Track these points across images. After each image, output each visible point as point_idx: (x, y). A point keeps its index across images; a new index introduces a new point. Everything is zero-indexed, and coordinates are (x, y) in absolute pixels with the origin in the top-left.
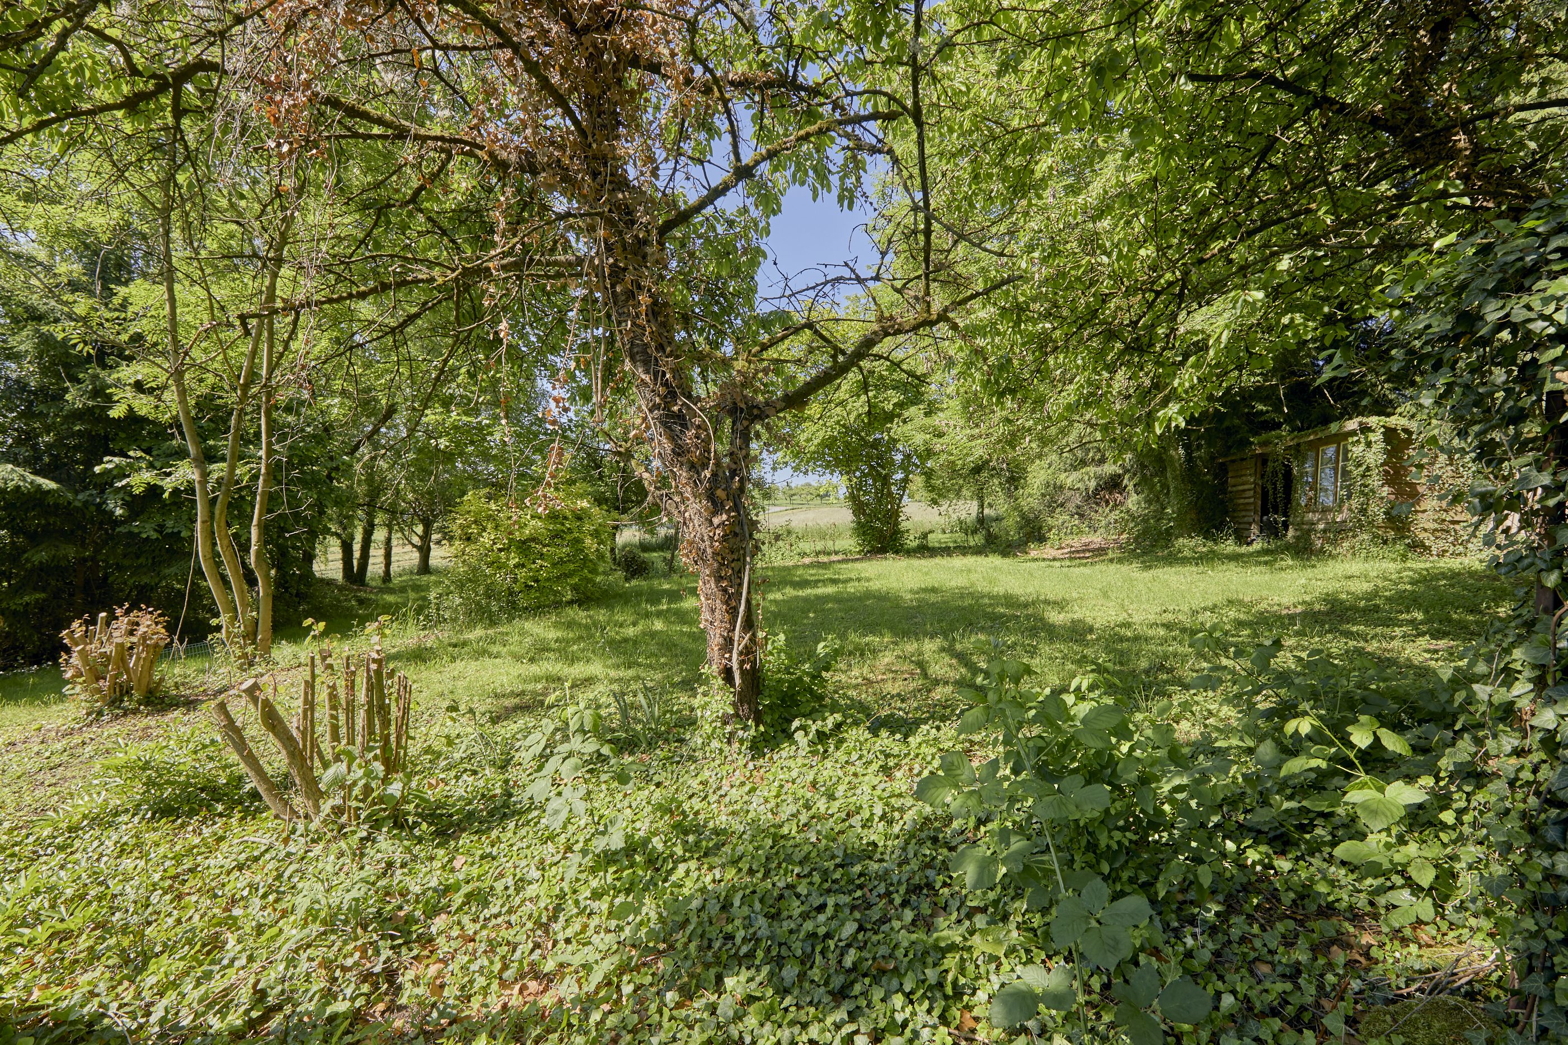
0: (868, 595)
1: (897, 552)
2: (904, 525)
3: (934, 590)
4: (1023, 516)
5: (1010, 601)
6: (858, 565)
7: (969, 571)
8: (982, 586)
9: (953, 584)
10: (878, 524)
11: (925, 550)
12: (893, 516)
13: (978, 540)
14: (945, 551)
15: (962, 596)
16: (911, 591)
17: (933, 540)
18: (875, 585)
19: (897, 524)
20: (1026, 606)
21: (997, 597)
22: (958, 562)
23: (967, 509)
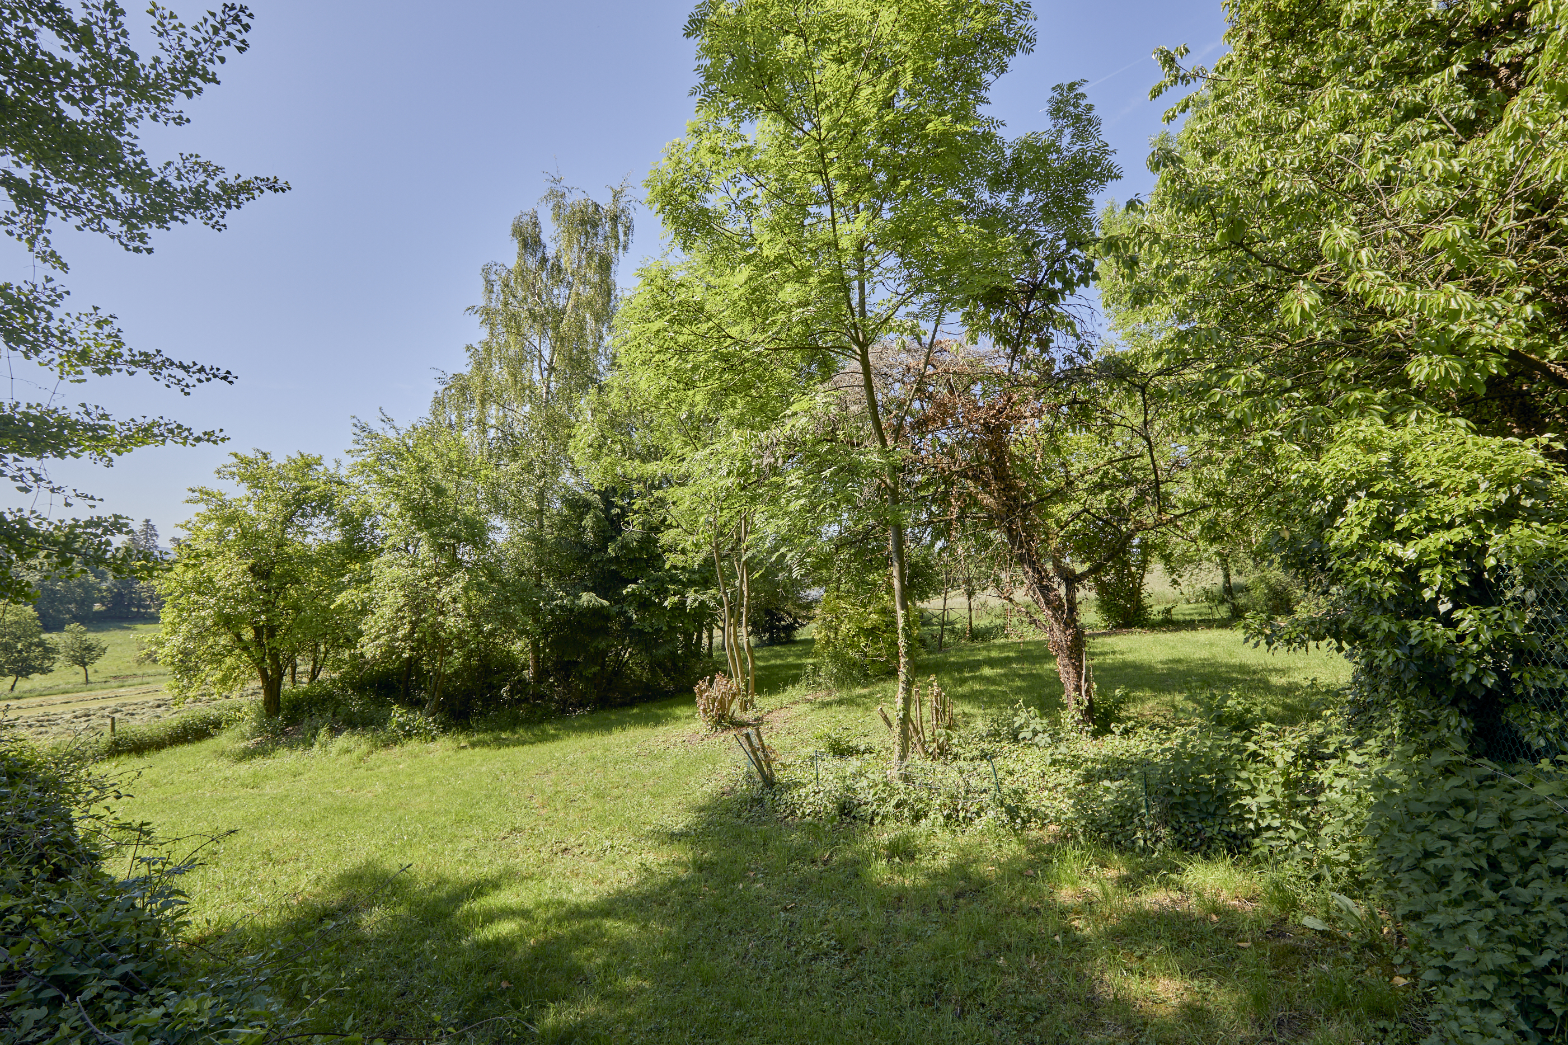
0: (1125, 665)
1: (1142, 627)
2: (1147, 601)
3: (1179, 661)
4: (1269, 587)
5: (1242, 668)
6: (1109, 640)
7: (1211, 645)
8: (1223, 658)
9: (1197, 656)
10: (1122, 602)
11: (1169, 623)
12: (1135, 593)
13: (1223, 612)
14: (1190, 625)
15: (1203, 666)
16: (1161, 662)
17: (1177, 615)
18: (1130, 657)
19: (1140, 601)
20: (1255, 672)
21: (1234, 666)
22: (1203, 635)
23: (1212, 578)
